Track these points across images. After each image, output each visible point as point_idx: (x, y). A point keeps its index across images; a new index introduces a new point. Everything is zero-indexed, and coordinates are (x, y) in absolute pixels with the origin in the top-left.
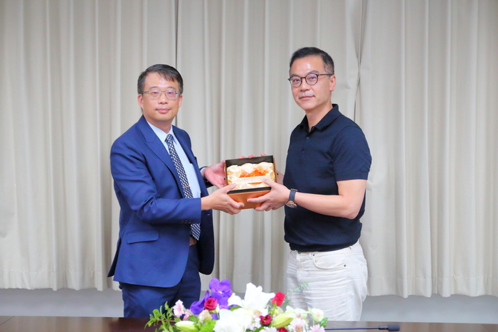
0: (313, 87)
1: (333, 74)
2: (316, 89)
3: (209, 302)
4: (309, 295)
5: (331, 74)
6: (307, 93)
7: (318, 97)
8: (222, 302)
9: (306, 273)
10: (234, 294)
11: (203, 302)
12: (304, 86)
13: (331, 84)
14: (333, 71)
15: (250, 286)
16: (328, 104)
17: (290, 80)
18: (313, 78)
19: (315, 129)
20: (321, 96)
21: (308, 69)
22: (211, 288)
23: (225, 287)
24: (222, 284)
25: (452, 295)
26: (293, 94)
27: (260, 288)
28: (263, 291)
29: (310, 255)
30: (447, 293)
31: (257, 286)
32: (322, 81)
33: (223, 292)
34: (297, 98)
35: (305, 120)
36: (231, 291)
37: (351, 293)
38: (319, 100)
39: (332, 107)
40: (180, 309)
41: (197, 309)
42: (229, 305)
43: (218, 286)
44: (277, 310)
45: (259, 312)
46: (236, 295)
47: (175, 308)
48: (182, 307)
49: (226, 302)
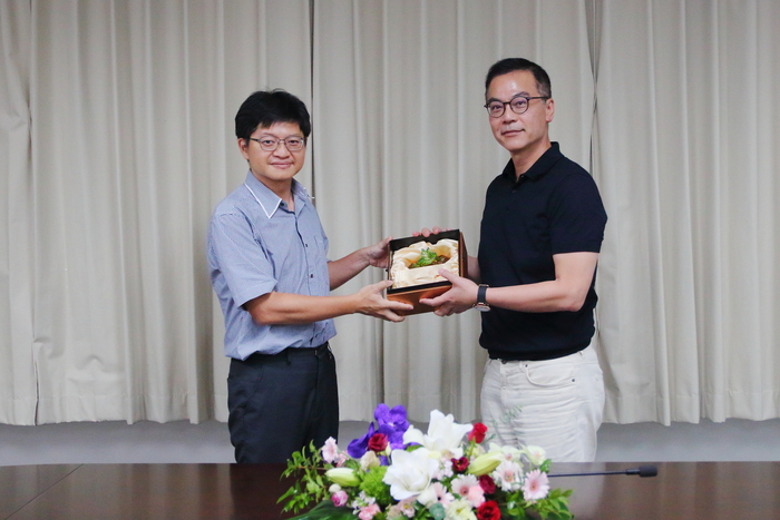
0: (522, 116)
1: (550, 97)
2: (525, 119)
3: (376, 439)
4: (519, 425)
5: (548, 96)
6: (513, 126)
7: (529, 130)
8: (394, 439)
9: (515, 393)
10: (411, 427)
11: (367, 439)
12: (509, 115)
13: (547, 111)
14: (550, 92)
15: (436, 415)
16: (544, 141)
17: (487, 106)
18: (520, 103)
19: (525, 177)
20: (533, 130)
21: (513, 91)
22: (377, 419)
23: (397, 417)
24: (393, 412)
25: (727, 419)
26: (493, 128)
27: (450, 417)
28: (456, 421)
29: (521, 365)
30: (720, 417)
31: (446, 414)
32: (535, 107)
33: (395, 423)
34: (499, 134)
35: (511, 167)
36: (407, 423)
37: (583, 420)
38: (530, 136)
39: (550, 146)
40: (332, 451)
41: (357, 451)
42: (405, 442)
43: (388, 415)
44: (477, 449)
45: (450, 453)
46: (415, 427)
47: (324, 448)
48: (335, 447)
49: (400, 439)
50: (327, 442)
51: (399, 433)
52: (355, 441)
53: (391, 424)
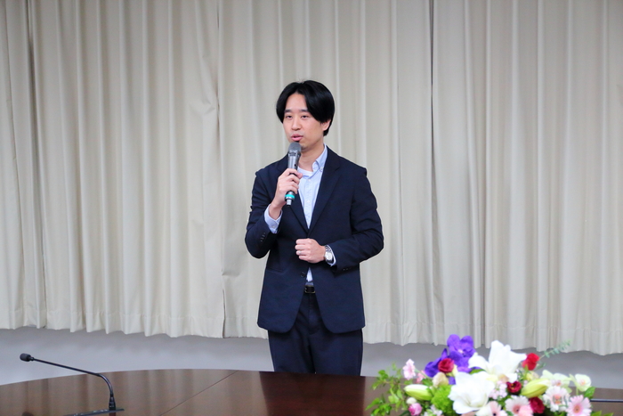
3: (445, 363)
8: (462, 363)
10: (476, 354)
11: (439, 363)
15: (497, 345)
22: (449, 345)
23: (466, 345)
24: (463, 341)
27: (508, 347)
28: (512, 351)
31: (504, 345)
33: (464, 350)
36: (473, 350)
40: (411, 371)
41: (432, 371)
42: (471, 366)
43: (458, 344)
44: (531, 375)
45: (507, 378)
46: (479, 354)
47: (405, 368)
48: (413, 368)
49: (466, 364)
50: (407, 363)
51: (466, 358)
52: (430, 363)
53: (461, 351)
